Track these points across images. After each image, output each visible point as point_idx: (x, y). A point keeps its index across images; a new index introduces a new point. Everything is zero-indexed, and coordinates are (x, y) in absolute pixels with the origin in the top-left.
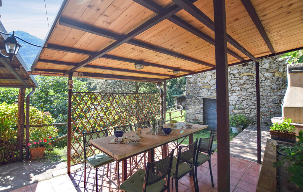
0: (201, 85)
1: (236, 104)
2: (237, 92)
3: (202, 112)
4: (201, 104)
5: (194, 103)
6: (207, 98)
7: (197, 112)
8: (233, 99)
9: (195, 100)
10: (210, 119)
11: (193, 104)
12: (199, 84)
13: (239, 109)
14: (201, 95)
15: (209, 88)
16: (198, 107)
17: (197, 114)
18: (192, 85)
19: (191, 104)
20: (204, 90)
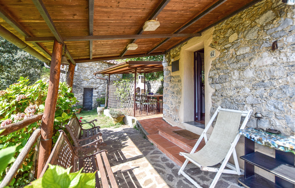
0: (83, 78)
1: (102, 91)
2: (102, 84)
3: (83, 97)
4: (82, 92)
5: (78, 91)
6: (87, 87)
7: (79, 98)
8: (101, 89)
9: (78, 89)
10: (86, 102)
11: (76, 92)
12: (81, 77)
13: (103, 94)
14: (82, 85)
15: (88, 81)
16: (80, 94)
17: (79, 99)
18: (76, 77)
19: (75, 92)
20: (85, 82)
